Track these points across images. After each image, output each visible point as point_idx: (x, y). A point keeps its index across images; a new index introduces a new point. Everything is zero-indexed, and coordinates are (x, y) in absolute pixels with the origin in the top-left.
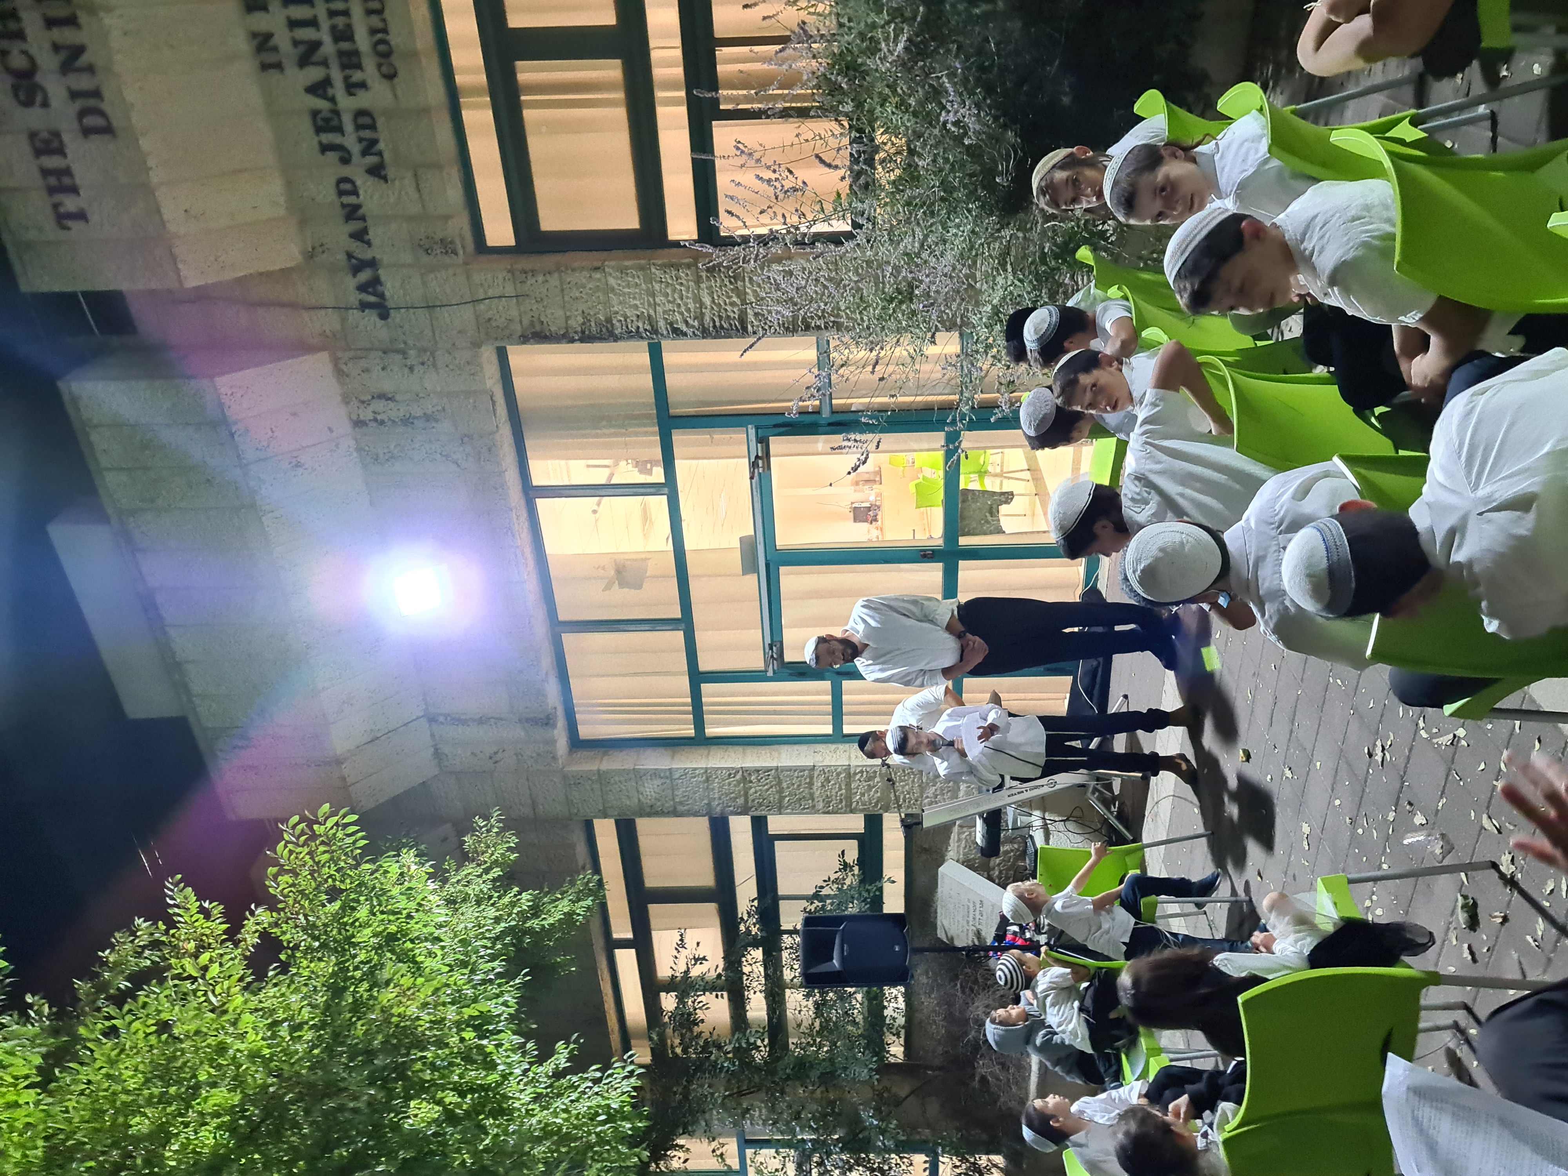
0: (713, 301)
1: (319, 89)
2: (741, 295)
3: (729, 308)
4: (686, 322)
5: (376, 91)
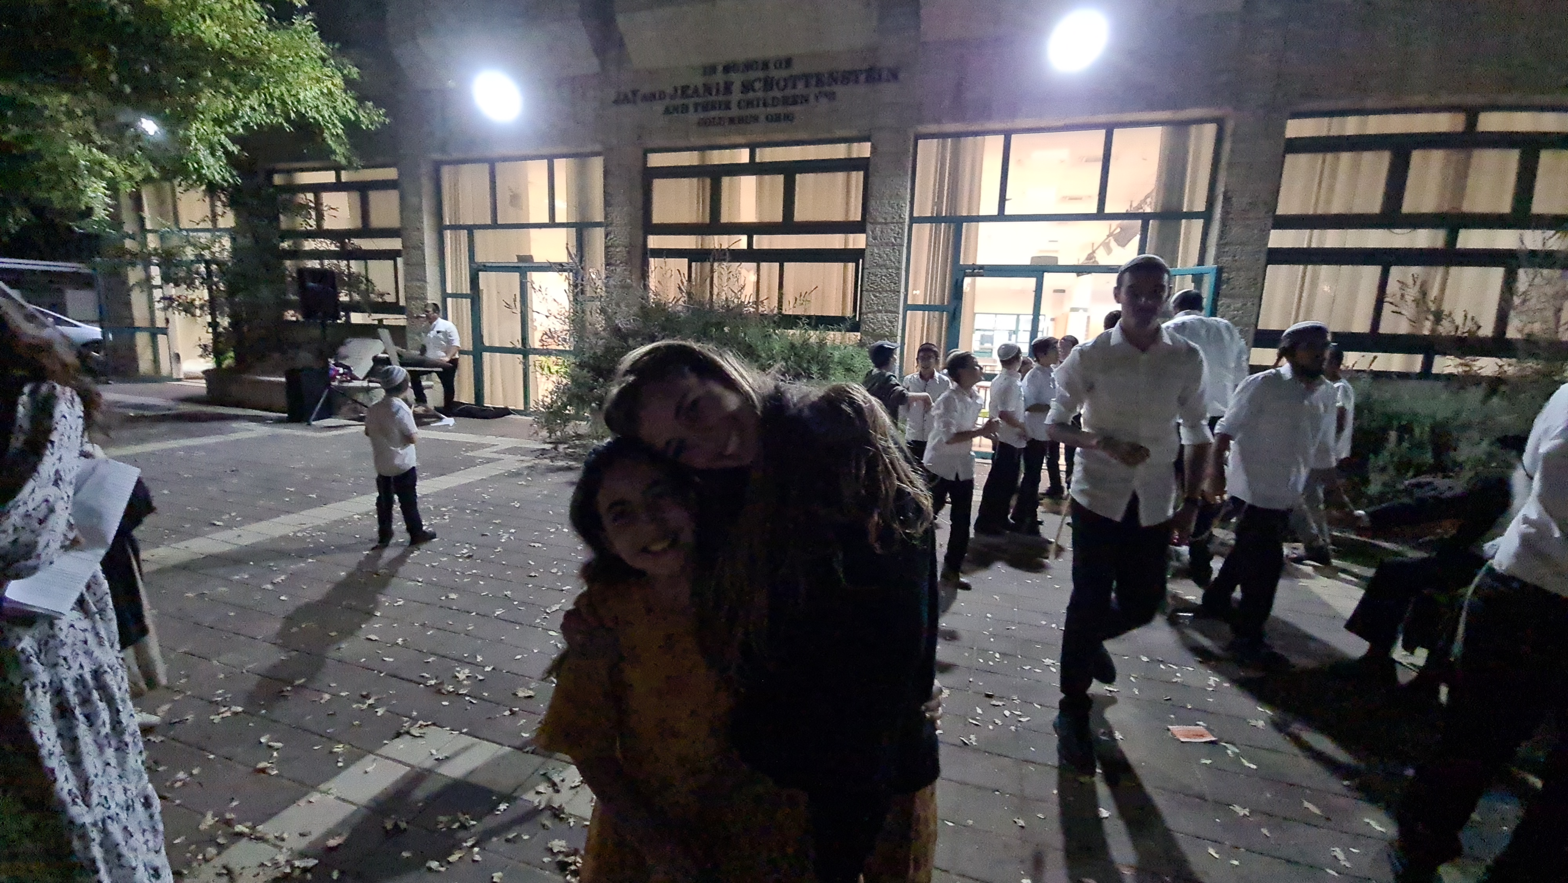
0: (618, 252)
1: (696, 91)
2: (620, 265)
3: (615, 259)
4: (610, 240)
5: (693, 117)
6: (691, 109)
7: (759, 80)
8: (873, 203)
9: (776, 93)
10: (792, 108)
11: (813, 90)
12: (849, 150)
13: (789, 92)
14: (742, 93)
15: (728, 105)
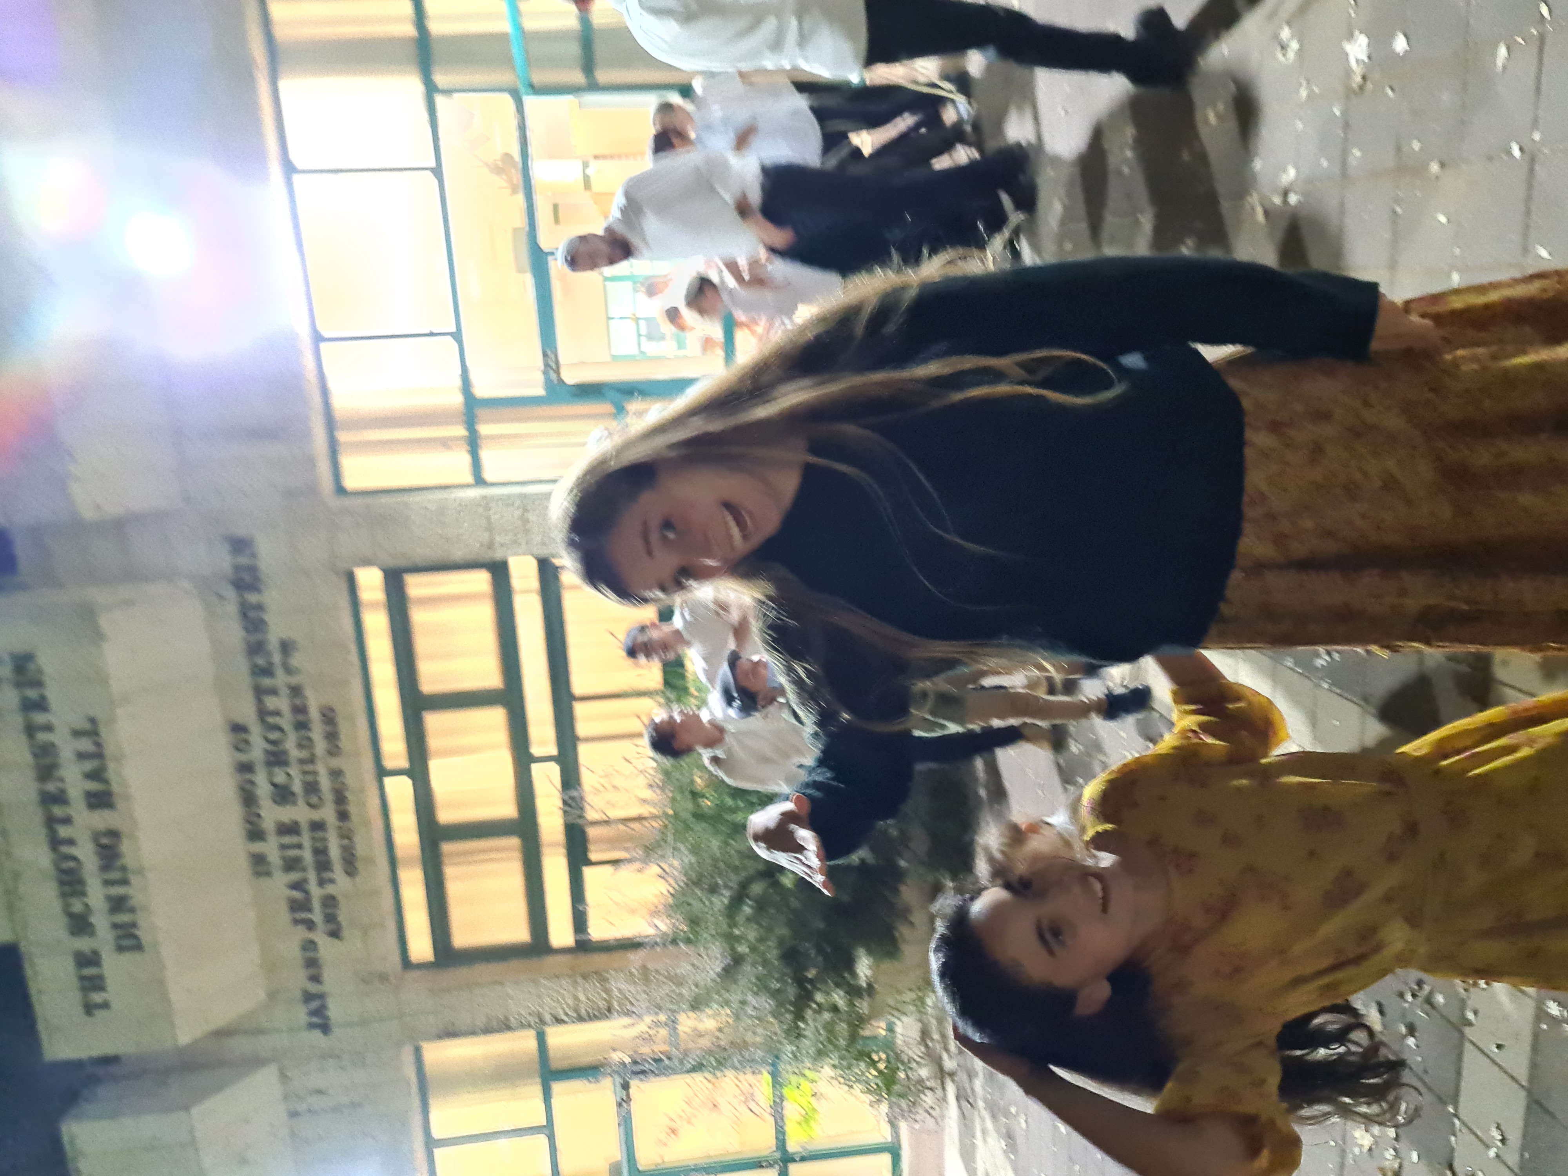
1: (297, 886)
3: (598, 1001)
4: (567, 1014)
5: (341, 884)
6: (330, 889)
7: (270, 775)
8: (458, 554)
9: (290, 743)
10: (314, 713)
11: (281, 679)
12: (373, 605)
13: (286, 721)
14: (294, 803)
15: (317, 826)
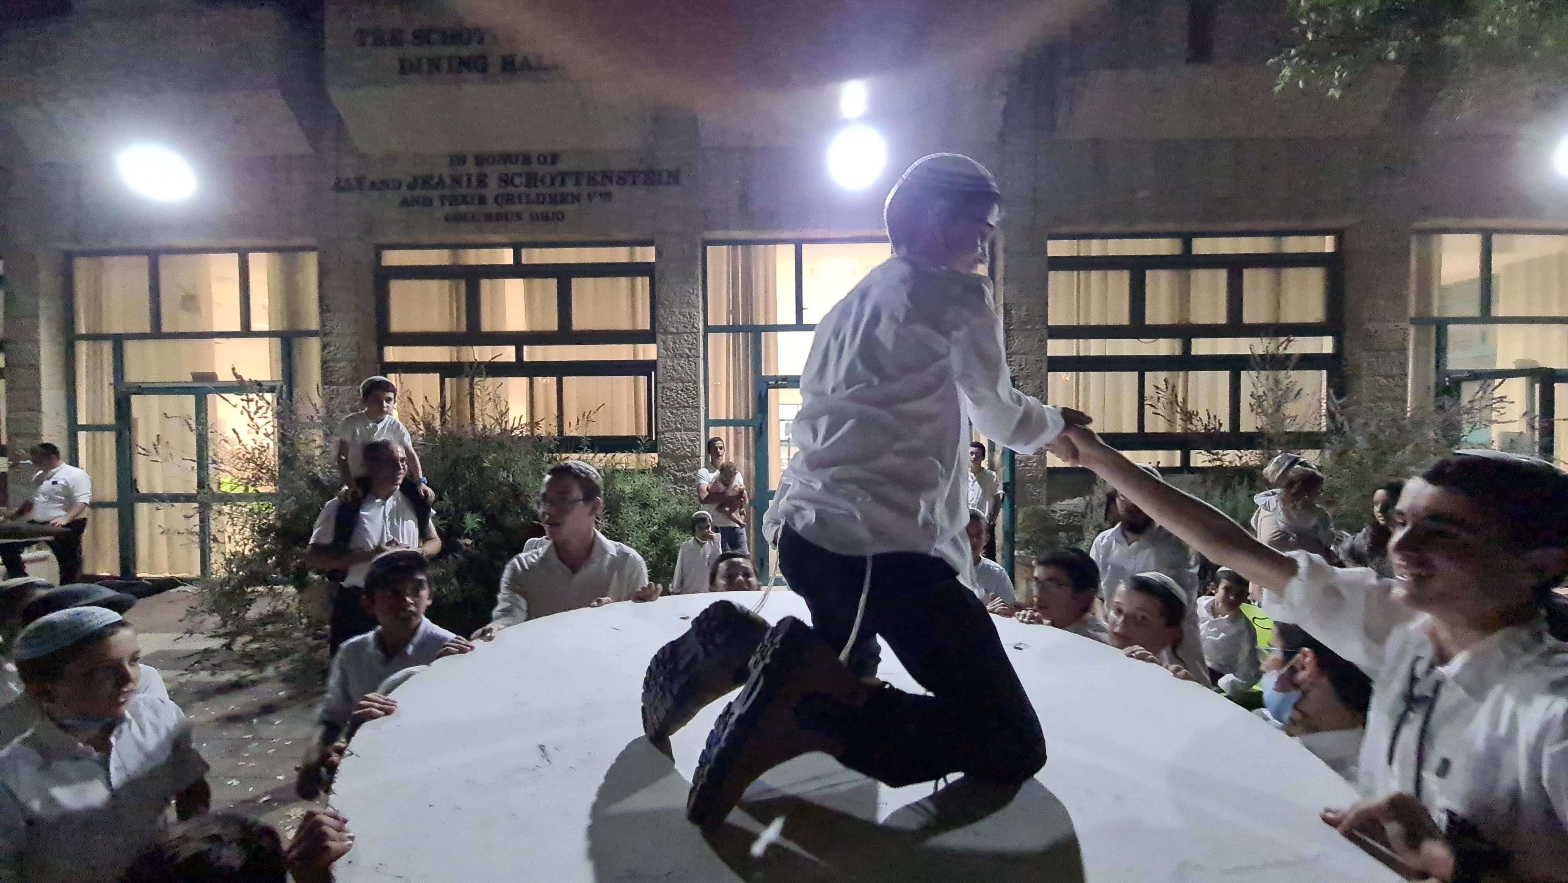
0: (340, 368)
1: (441, 182)
2: (344, 383)
3: (337, 376)
4: (329, 353)
5: (439, 211)
6: (437, 203)
7: (520, 175)
8: (661, 311)
9: (541, 190)
10: (561, 207)
11: (585, 189)
12: (632, 254)
13: (558, 189)
14: (500, 187)
15: (482, 200)
